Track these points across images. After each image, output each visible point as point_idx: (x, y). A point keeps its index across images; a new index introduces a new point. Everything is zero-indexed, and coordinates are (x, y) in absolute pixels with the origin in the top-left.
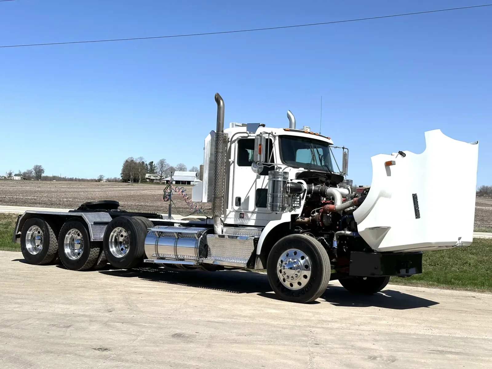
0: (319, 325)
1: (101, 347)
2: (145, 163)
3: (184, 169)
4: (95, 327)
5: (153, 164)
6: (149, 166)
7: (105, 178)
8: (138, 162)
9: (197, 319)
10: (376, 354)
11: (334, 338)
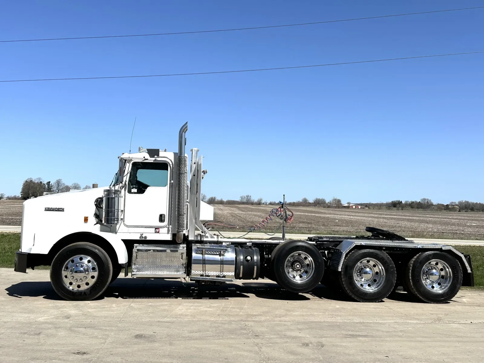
0: (249, 319)
1: (79, 351)
2: (43, 183)
3: (78, 187)
4: (62, 333)
5: (50, 184)
6: (46, 186)
7: (6, 196)
8: (36, 182)
9: (147, 320)
10: (307, 342)
11: (267, 329)
